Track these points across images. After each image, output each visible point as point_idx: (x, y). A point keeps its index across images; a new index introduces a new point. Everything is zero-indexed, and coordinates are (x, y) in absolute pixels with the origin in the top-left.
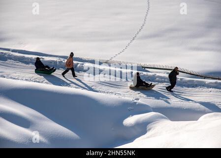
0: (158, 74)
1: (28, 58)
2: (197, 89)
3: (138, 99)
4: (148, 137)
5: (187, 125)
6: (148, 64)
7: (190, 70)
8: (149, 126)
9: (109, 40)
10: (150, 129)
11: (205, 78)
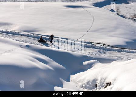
0: (97, 45)
1: (47, 38)
2: (111, 52)
3: (89, 55)
4: (92, 69)
5: (107, 65)
6: (93, 41)
7: (109, 44)
8: (93, 65)
9: (78, 32)
10: (93, 66)
11: (114, 47)
